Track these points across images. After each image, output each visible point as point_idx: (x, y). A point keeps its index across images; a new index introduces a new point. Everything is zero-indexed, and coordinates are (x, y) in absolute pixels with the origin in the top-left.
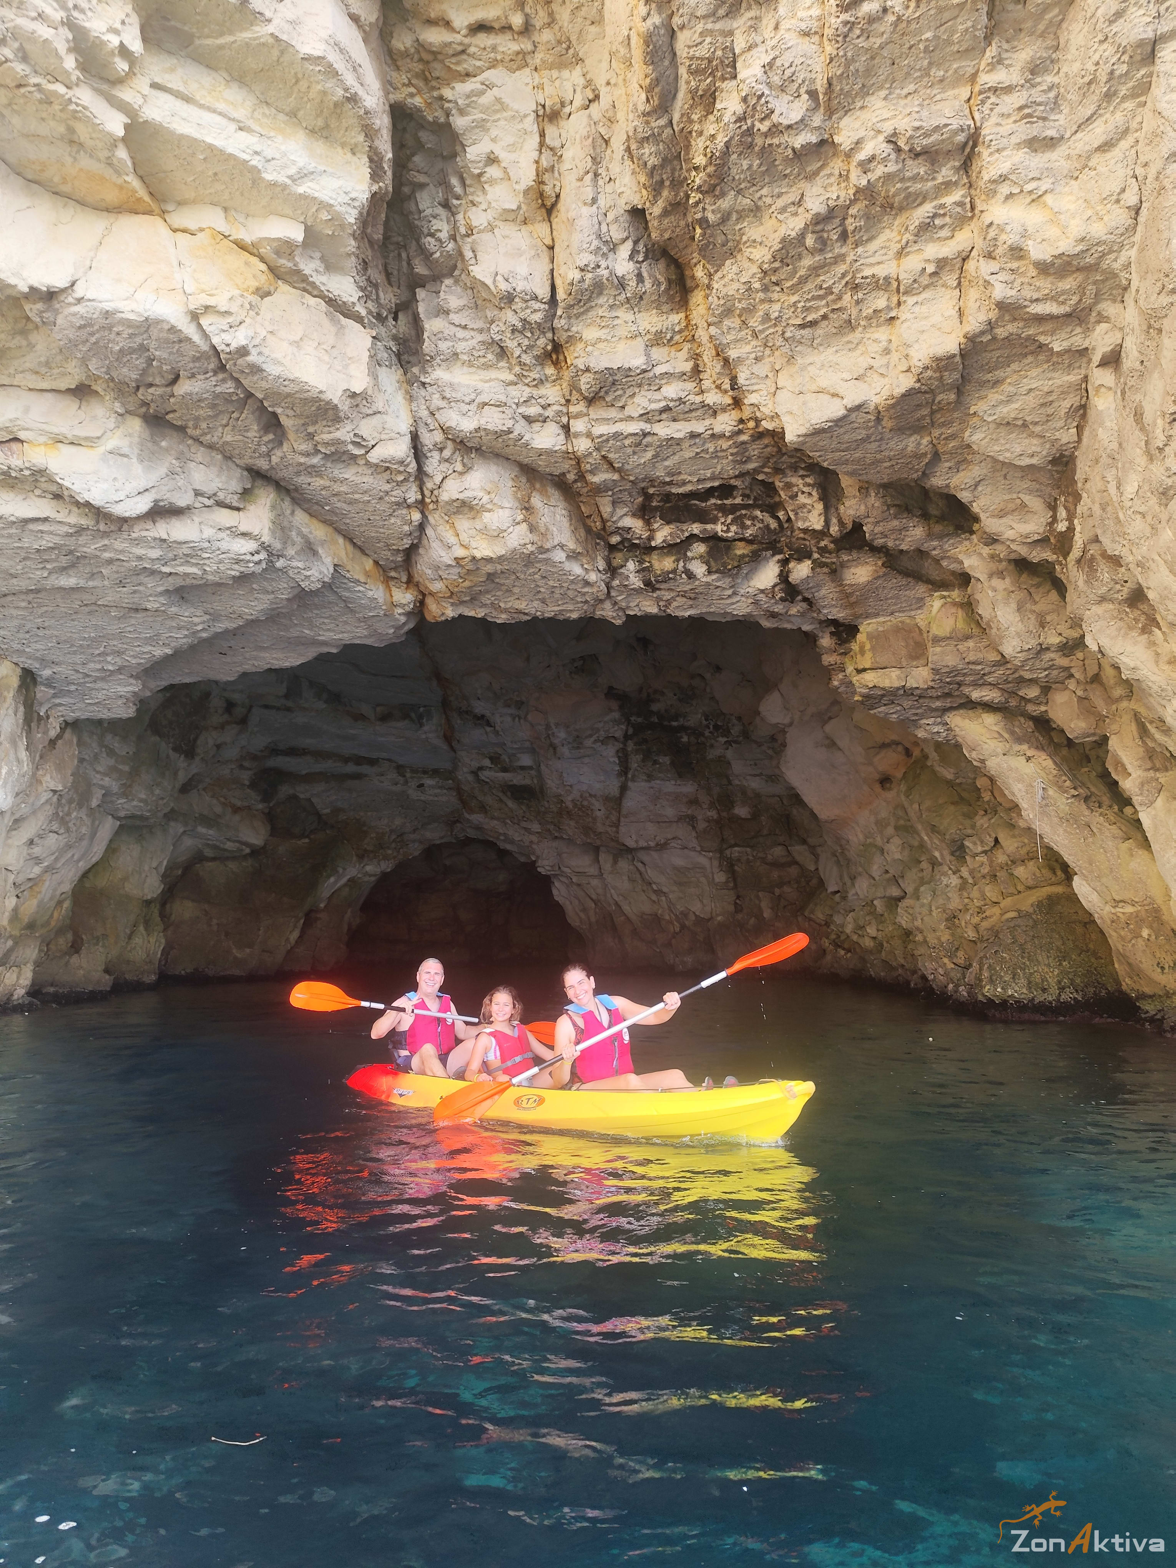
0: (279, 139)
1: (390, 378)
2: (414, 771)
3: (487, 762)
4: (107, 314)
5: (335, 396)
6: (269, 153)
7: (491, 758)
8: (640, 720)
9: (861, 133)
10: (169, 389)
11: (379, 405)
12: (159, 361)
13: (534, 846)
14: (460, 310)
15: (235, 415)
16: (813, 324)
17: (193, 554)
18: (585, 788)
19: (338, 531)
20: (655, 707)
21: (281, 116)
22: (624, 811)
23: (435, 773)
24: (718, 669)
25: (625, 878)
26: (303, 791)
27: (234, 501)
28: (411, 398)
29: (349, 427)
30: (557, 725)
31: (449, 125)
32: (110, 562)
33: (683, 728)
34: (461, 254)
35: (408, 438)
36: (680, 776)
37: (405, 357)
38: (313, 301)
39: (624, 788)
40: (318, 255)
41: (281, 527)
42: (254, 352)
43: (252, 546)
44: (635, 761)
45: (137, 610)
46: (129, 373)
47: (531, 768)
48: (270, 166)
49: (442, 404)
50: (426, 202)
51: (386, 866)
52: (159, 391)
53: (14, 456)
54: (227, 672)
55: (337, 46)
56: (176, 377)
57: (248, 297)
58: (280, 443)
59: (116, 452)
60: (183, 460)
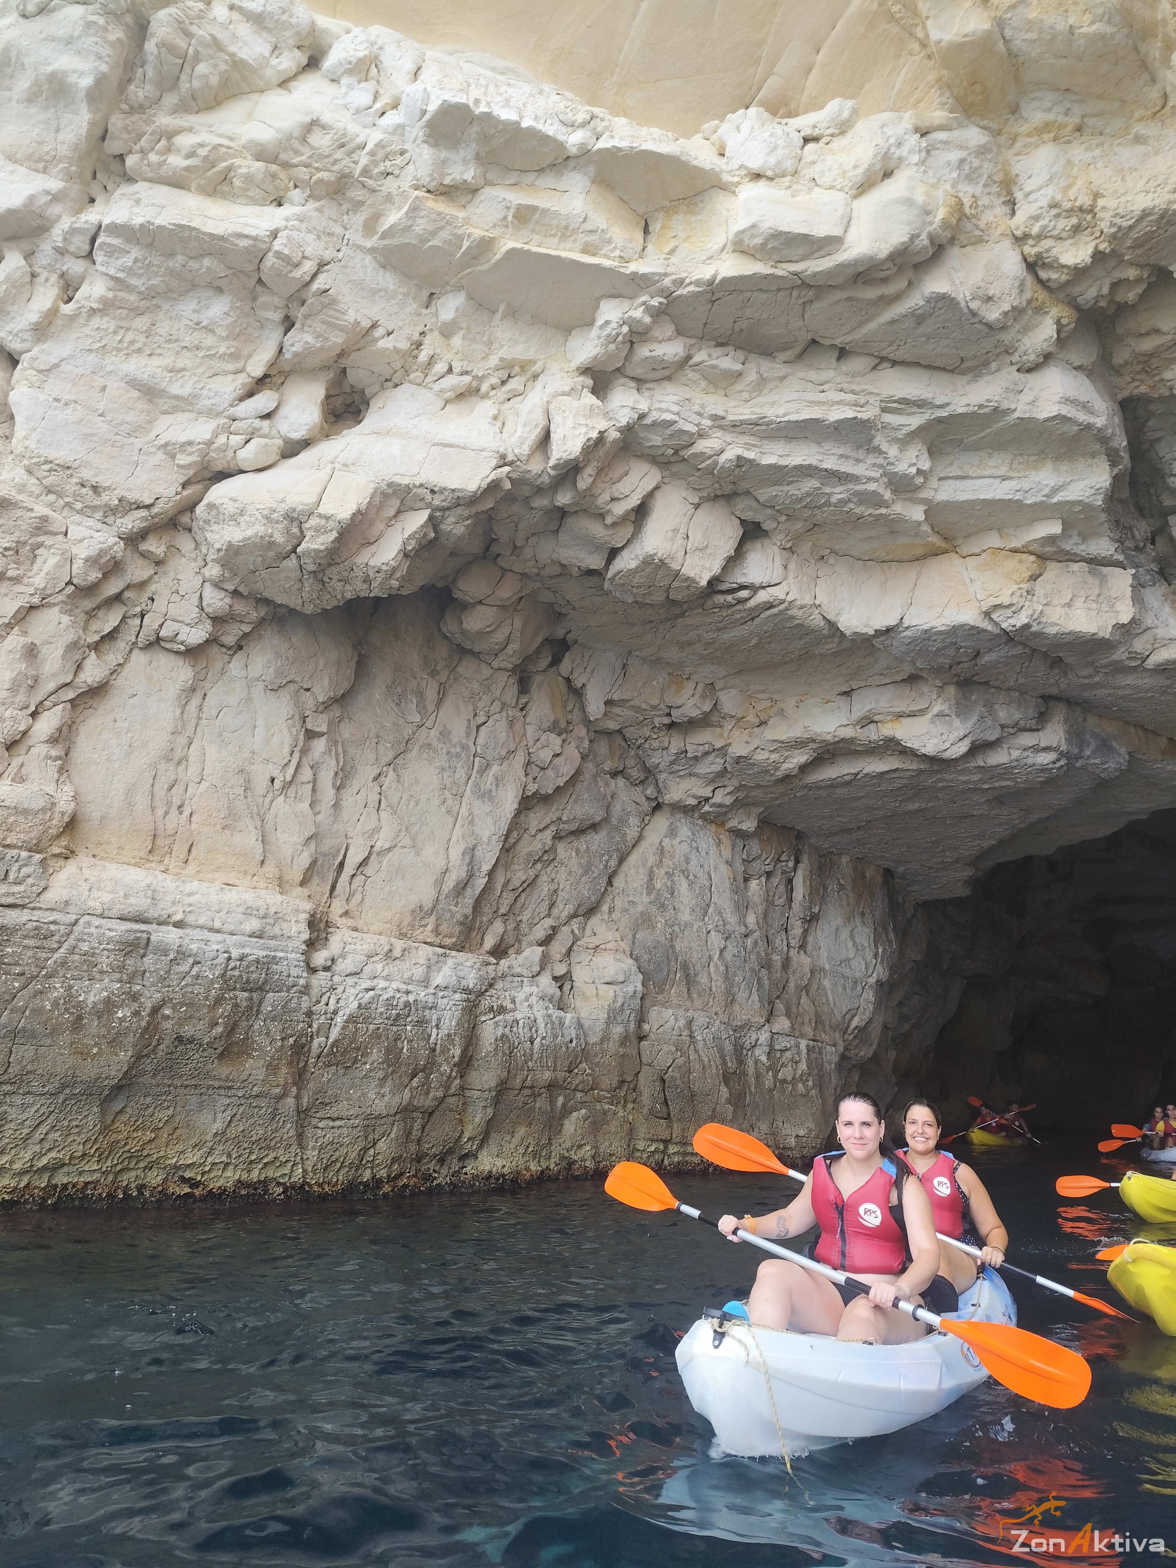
0: (1033, 473)
1: (1155, 595)
4: (926, 631)
5: (1107, 633)
6: (1026, 487)
10: (973, 663)
11: (1147, 622)
12: (965, 647)
15: (1026, 664)
17: (1005, 771)
19: (1126, 722)
21: (1032, 458)
26: (1139, 939)
27: (1033, 724)
29: (1121, 648)
32: (944, 788)
37: (1168, 573)
38: (1075, 567)
40: (1076, 532)
41: (1075, 734)
42: (1035, 624)
43: (1052, 756)
45: (966, 817)
46: (945, 661)
48: (1028, 495)
50: (1165, 450)
52: (966, 665)
53: (873, 734)
54: (1045, 847)
55: (1068, 401)
56: (978, 654)
57: (1025, 586)
58: (1065, 674)
59: (940, 715)
60: (989, 705)
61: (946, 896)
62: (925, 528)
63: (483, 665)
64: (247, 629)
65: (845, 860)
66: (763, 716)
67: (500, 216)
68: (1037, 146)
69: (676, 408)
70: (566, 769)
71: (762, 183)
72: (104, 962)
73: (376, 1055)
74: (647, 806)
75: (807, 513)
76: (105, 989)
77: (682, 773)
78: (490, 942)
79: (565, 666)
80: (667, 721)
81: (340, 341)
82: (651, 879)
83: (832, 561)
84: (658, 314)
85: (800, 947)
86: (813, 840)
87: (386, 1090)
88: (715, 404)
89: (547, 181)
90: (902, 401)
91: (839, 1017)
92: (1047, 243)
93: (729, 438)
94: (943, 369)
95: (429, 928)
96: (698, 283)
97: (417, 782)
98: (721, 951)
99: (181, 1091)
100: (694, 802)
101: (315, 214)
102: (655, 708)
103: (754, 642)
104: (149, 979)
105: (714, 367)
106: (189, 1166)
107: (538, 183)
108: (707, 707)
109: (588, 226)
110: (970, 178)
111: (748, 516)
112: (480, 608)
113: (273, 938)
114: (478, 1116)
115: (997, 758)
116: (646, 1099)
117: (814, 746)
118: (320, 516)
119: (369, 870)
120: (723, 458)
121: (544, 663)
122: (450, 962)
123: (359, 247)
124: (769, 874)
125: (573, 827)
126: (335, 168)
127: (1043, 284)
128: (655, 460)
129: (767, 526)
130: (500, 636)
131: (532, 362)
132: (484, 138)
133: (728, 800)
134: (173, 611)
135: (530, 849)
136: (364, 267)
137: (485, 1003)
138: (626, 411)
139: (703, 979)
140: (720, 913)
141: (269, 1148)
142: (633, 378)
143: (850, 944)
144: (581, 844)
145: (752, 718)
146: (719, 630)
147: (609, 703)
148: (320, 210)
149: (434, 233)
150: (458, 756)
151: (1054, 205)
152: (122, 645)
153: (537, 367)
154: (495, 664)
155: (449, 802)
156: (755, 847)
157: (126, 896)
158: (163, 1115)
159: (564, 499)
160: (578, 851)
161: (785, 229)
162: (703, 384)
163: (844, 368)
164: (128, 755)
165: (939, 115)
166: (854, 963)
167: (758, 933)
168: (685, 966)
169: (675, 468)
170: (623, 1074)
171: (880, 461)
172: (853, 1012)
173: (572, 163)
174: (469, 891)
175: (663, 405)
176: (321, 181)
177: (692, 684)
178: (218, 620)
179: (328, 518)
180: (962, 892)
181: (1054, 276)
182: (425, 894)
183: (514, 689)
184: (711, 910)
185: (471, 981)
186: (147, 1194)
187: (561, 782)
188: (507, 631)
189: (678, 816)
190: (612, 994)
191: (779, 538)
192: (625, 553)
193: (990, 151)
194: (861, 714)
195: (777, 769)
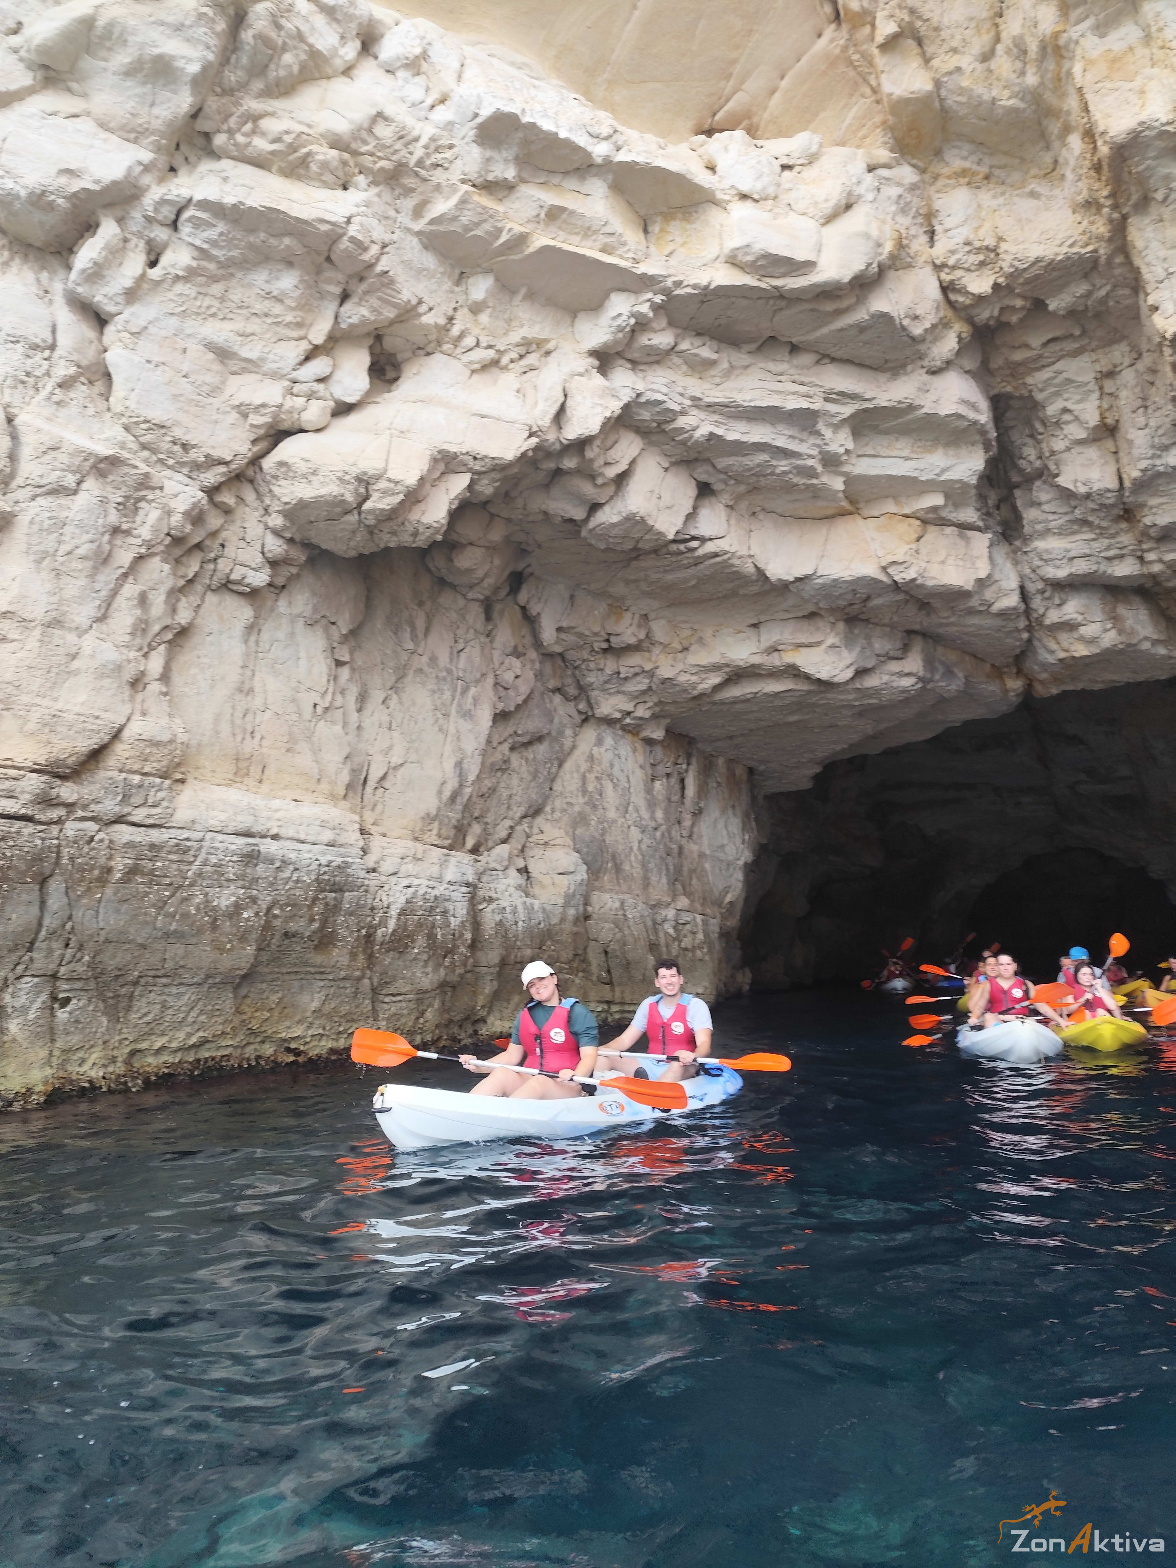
0: (928, 455)
1: (1001, 553)
2: (1010, 791)
3: (1083, 777)
4: (834, 580)
5: (969, 586)
6: (922, 466)
10: (863, 605)
11: (997, 576)
12: (860, 593)
13: (1142, 852)
14: (1048, 502)
15: (902, 607)
17: (875, 692)
19: (965, 652)
21: (929, 444)
23: (1031, 790)
26: (910, 818)
27: (899, 654)
28: (1016, 563)
29: (976, 597)
30: (1154, 736)
31: (1031, 397)
32: (823, 704)
34: (1046, 467)
35: (1018, 592)
37: (1009, 532)
38: (949, 530)
40: (952, 504)
41: (929, 662)
42: (919, 578)
43: (912, 680)
45: (831, 727)
46: (842, 603)
47: (1130, 778)
48: (923, 473)
49: (1040, 563)
50: (1017, 437)
51: (989, 878)
52: (857, 606)
53: (776, 661)
54: (875, 749)
55: (964, 402)
56: (868, 598)
57: (914, 546)
58: (928, 614)
59: (833, 646)
60: (868, 638)
61: (793, 788)
62: (841, 495)
63: (459, 596)
64: (294, 570)
65: (721, 761)
66: (686, 644)
67: (534, 213)
68: (954, 188)
69: (665, 390)
70: (524, 690)
71: (749, 203)
72: (231, 872)
73: (421, 941)
74: (578, 719)
75: (753, 480)
76: (232, 895)
77: (612, 691)
78: (470, 842)
79: (523, 597)
80: (605, 645)
81: (392, 316)
82: (584, 783)
83: (761, 516)
84: (656, 308)
85: (690, 836)
86: (700, 745)
87: (429, 969)
88: (695, 386)
89: (572, 183)
90: (841, 394)
91: (716, 893)
92: (959, 273)
93: (703, 415)
94: (870, 367)
95: (435, 832)
96: (695, 287)
97: (414, 704)
98: (640, 842)
99: (287, 977)
100: (618, 715)
101: (376, 199)
102: (596, 634)
103: (693, 582)
104: (263, 884)
105: (696, 355)
106: (293, 1039)
107: (564, 184)
108: (642, 636)
109: (608, 229)
110: (903, 211)
111: (703, 478)
112: (470, 548)
113: (341, 846)
114: (488, 988)
115: (871, 682)
116: (594, 968)
117: (727, 669)
118: (389, 480)
119: (387, 784)
120: (697, 434)
121: (503, 593)
122: (453, 861)
123: (408, 230)
124: (668, 775)
125: (525, 739)
126: (395, 158)
127: (951, 304)
128: (643, 431)
129: (717, 486)
130: (480, 573)
131: (547, 341)
132: (525, 143)
133: (647, 714)
134: (242, 556)
135: (493, 759)
136: (413, 248)
137: (481, 894)
138: (628, 390)
139: (626, 867)
140: (637, 811)
141: (353, 1020)
142: (629, 360)
143: (725, 833)
144: (529, 754)
145: (676, 645)
146: (665, 571)
147: (559, 630)
148: (379, 195)
149: (477, 224)
150: (444, 679)
151: (967, 243)
152: (199, 587)
153: (550, 346)
154: (470, 595)
155: (441, 721)
156: (659, 752)
157: (235, 814)
158: (275, 998)
159: (570, 463)
160: (527, 760)
161: (773, 251)
162: (684, 368)
163: (795, 362)
164: (212, 687)
165: (884, 154)
166: (727, 849)
167: (663, 828)
168: (614, 857)
169: (654, 438)
170: (576, 948)
171: (819, 442)
172: (726, 891)
173: (594, 170)
174: (459, 799)
175: (654, 386)
176: (382, 169)
177: (628, 615)
178: (274, 564)
179: (396, 483)
180: (806, 785)
181: (961, 299)
182: (431, 804)
183: (482, 617)
184: (630, 808)
185: (470, 877)
186: (263, 1063)
187: (519, 700)
188: (487, 567)
189: (604, 727)
190: (566, 882)
191: (726, 498)
192: (607, 508)
193: (918, 188)
194: (768, 644)
195: (694, 688)
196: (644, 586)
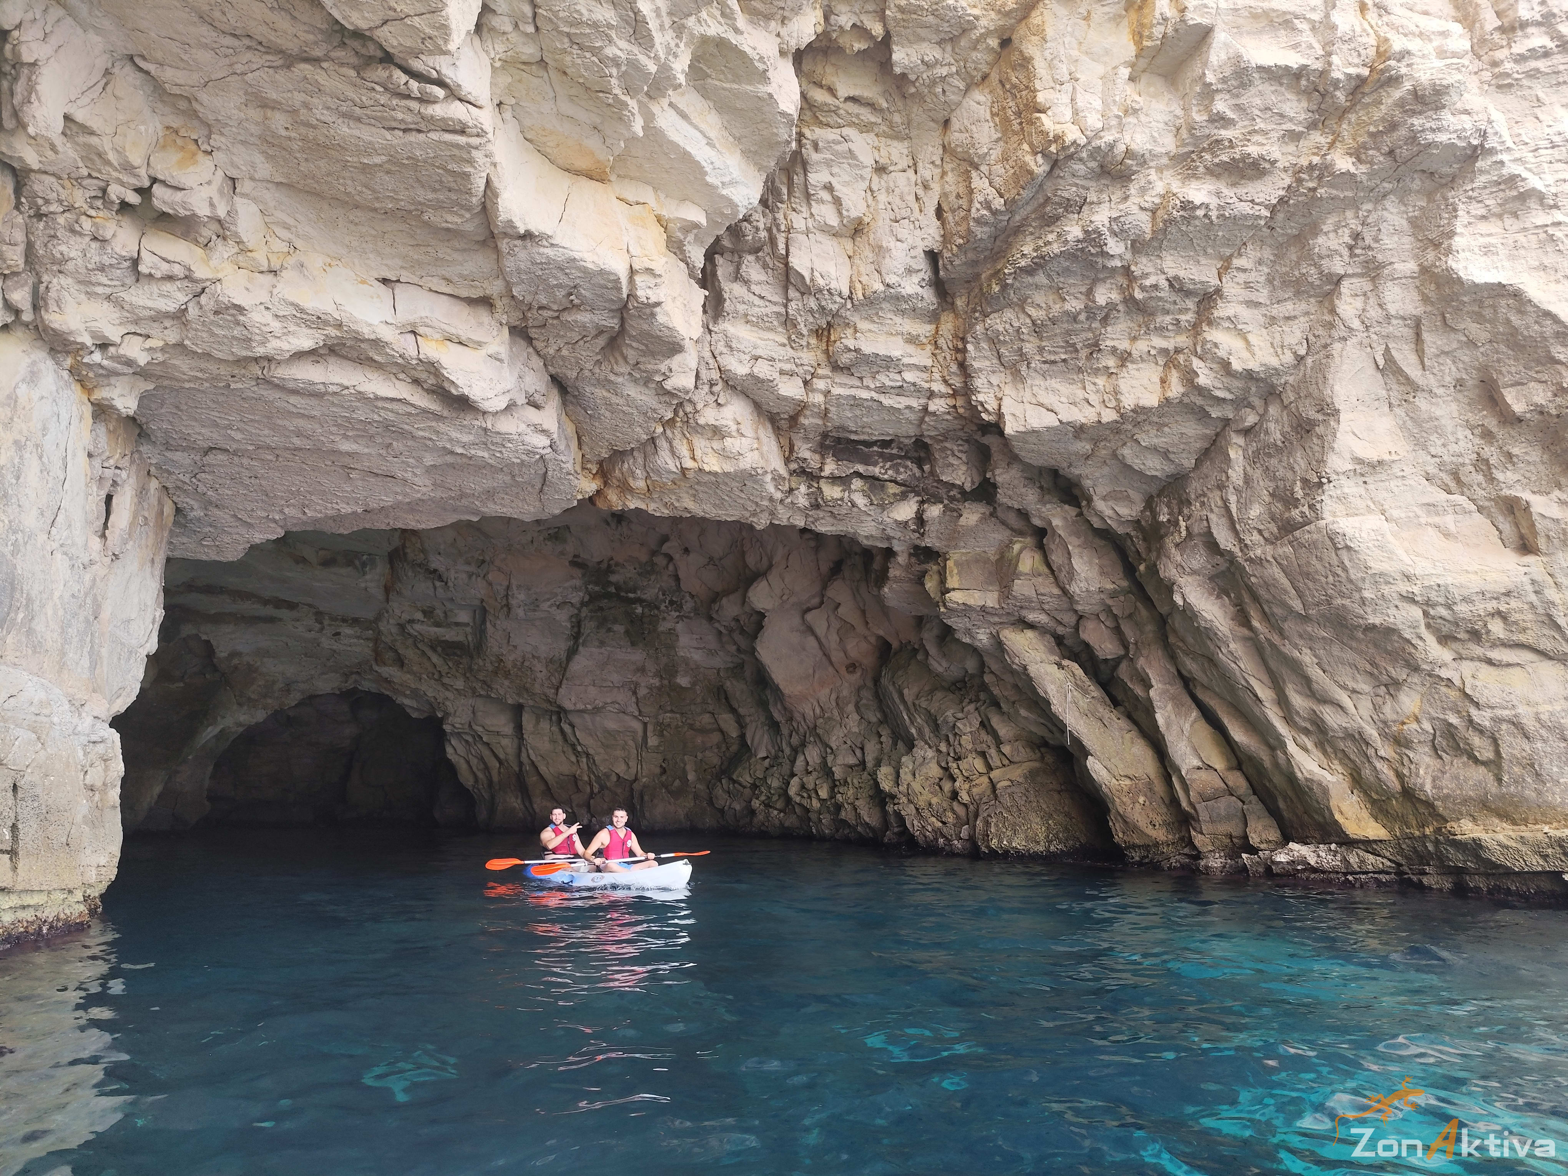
0: (727, 154)
2: (333, 619)
3: (419, 616)
4: (571, 260)
7: (424, 612)
8: (597, 588)
9: (1152, 270)
12: (578, 295)
13: (448, 703)
14: (761, 283)
16: (1054, 362)
17: (498, 441)
18: (529, 649)
20: (614, 578)
22: (568, 675)
23: (355, 621)
24: (687, 551)
25: (546, 738)
26: (207, 632)
27: (539, 401)
30: (519, 587)
32: (415, 438)
33: (640, 601)
35: (694, 373)
36: (633, 644)
39: (572, 652)
41: (561, 424)
44: (589, 627)
45: (381, 476)
46: (542, 300)
47: (467, 625)
48: (714, 173)
49: (723, 349)
51: (260, 716)
52: (549, 314)
56: (576, 307)
59: (495, 356)
66: (275, 263)
75: (566, 44)
77: (100, 290)
83: (508, 115)
91: (108, 696)
98: (64, 584)
103: (378, 160)
117: (333, 332)
124: (100, 481)
133: (138, 359)
143: (136, 600)
145: (260, 257)
156: (109, 435)
166: (132, 626)
171: (673, 46)
172: (118, 693)
177: (210, 163)
180: (233, 555)
189: (41, 354)
194: (411, 318)
195: (263, 343)
196: (279, 121)
